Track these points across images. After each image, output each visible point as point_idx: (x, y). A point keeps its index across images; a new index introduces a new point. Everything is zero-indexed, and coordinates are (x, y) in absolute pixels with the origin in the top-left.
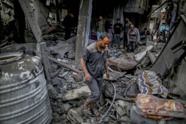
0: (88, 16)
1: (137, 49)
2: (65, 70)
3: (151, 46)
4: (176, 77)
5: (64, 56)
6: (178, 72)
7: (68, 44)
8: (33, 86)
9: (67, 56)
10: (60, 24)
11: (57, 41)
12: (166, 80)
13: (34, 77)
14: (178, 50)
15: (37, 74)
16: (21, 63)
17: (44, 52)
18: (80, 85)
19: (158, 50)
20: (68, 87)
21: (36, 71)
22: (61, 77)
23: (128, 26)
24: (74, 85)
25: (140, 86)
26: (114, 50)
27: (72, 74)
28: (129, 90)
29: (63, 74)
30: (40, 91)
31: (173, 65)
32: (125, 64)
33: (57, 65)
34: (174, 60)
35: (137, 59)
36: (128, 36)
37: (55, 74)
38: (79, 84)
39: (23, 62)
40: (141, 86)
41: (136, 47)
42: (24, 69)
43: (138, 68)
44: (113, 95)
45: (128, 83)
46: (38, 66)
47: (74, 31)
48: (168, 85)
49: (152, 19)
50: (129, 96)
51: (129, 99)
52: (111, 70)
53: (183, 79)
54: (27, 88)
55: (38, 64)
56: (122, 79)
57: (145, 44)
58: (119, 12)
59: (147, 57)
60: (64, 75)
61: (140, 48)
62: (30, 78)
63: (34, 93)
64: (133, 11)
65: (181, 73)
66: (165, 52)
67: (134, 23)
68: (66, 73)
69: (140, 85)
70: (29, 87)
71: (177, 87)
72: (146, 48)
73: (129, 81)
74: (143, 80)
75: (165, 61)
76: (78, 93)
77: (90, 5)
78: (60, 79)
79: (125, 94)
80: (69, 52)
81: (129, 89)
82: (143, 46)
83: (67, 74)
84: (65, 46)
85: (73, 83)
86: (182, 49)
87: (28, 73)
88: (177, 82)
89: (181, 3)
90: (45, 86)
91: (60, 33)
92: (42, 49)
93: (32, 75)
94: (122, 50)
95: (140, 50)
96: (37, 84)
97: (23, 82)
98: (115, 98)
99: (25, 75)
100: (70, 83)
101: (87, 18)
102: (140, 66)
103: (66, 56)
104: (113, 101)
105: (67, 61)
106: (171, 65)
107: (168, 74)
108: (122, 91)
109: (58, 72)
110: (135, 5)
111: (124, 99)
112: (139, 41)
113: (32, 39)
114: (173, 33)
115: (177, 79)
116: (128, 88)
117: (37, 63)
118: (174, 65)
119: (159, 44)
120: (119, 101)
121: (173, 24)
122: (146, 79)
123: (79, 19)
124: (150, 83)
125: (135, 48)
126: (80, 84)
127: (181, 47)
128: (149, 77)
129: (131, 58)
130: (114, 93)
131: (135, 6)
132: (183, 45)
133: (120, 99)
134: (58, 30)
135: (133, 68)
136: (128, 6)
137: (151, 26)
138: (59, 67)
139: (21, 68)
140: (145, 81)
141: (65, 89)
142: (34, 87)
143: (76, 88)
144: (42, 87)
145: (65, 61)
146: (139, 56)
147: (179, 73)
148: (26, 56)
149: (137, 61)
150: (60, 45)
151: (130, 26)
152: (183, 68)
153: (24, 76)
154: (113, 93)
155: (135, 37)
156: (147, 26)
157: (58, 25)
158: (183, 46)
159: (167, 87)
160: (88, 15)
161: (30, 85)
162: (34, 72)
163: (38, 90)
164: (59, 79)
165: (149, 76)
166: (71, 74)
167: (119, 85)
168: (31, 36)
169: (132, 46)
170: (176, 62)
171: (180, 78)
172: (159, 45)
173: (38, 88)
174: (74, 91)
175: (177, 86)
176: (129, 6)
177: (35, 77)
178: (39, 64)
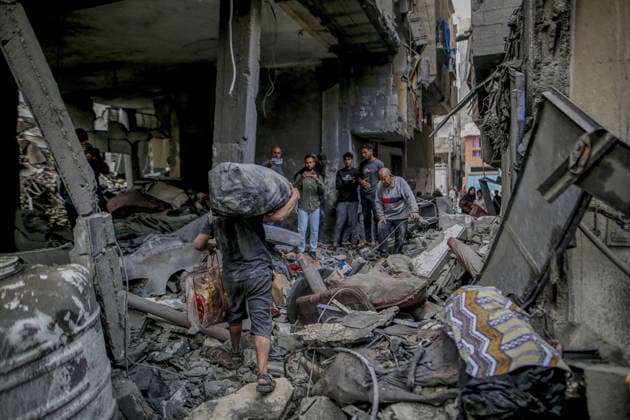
0: (244, 142)
1: (413, 243)
2: (174, 335)
3: (457, 225)
4: (567, 294)
5: (168, 288)
6: (569, 277)
7: (180, 243)
8: (60, 377)
9: (178, 285)
10: (144, 185)
11: (136, 241)
12: (538, 311)
13: (65, 339)
14: (561, 191)
15: (77, 329)
16: (12, 287)
17: (104, 250)
18: (237, 380)
19: (481, 237)
20: (192, 397)
21: (74, 317)
22: (158, 360)
23: (373, 171)
24: (213, 386)
25: (460, 342)
26: (337, 257)
27: (200, 345)
28: (422, 362)
29: (168, 350)
30: (86, 397)
31: (553, 250)
32: (387, 287)
33: (145, 316)
34: (550, 236)
35: (421, 272)
36: (378, 206)
37: (135, 352)
38: (231, 378)
39: (21, 284)
40: (463, 341)
41: (409, 236)
42: (26, 309)
43: (431, 299)
44: (370, 388)
45: (412, 339)
46: (82, 297)
47: (195, 207)
48: (549, 326)
49: (438, 159)
50: (426, 385)
51: (429, 394)
52: (345, 309)
53: (590, 299)
54: (37, 387)
55: (81, 289)
56: (389, 330)
57: (434, 226)
58: (340, 134)
59: (452, 262)
60: (169, 352)
61: (422, 237)
62: (49, 344)
63: (65, 404)
64: (383, 128)
65: (581, 279)
66: (516, 217)
67: (389, 164)
68: (178, 345)
69: (457, 337)
70: (42, 381)
71: (581, 328)
72: (444, 235)
73: (416, 334)
74: (468, 320)
75: (522, 246)
76: (233, 411)
77: (248, 109)
78: (155, 368)
79: (411, 379)
80: (183, 271)
81: (421, 358)
82: (430, 232)
83: (184, 347)
84: (171, 251)
85: (208, 378)
86: (573, 186)
87: (41, 321)
88: (573, 313)
89: (532, 66)
90: (107, 381)
91: (145, 216)
92: (98, 236)
93: (58, 329)
94: (363, 251)
95: (424, 244)
96: (77, 369)
97: (21, 358)
98: (379, 398)
99: (32, 331)
100: (196, 379)
101: (243, 149)
102: (434, 293)
103: (172, 285)
104: (374, 413)
105: (179, 301)
106: (544, 255)
107: (539, 286)
108: (400, 369)
109: (149, 344)
110: (385, 109)
111: (411, 396)
112: (417, 215)
113: (43, 239)
114: (528, 152)
115: (573, 304)
116: (417, 355)
117: (77, 285)
118: (557, 249)
119: (480, 219)
120: (394, 407)
121: (522, 126)
122: (477, 315)
123: (215, 154)
124: (492, 327)
125: (408, 239)
126: (235, 379)
127: (568, 177)
128: (487, 307)
129: (402, 270)
130: (371, 381)
131: (385, 113)
132: (572, 171)
133: (396, 401)
134: (140, 205)
135: (415, 296)
136: (365, 115)
137: (440, 178)
138: (151, 325)
139: (14, 305)
140: (475, 324)
141: (178, 403)
142: (66, 381)
143: (223, 392)
144: (97, 385)
145: (172, 301)
146: (426, 262)
147: (574, 282)
148: (33, 267)
149: (422, 277)
150: (150, 250)
151: (377, 172)
152: (581, 261)
153: (26, 333)
154: (367, 382)
155: (402, 206)
156: (427, 176)
157: (138, 191)
158: (573, 174)
159: (547, 333)
160: (245, 139)
161: (49, 372)
162: (67, 318)
163: (81, 393)
164: (152, 370)
165: (487, 302)
166: (195, 346)
167: (383, 352)
168: (39, 231)
169: (397, 234)
170: (559, 241)
171: (581, 297)
172: (481, 222)
173: (81, 386)
174: (216, 404)
175: (579, 325)
176: (369, 113)
177: (71, 339)
178: (86, 288)
